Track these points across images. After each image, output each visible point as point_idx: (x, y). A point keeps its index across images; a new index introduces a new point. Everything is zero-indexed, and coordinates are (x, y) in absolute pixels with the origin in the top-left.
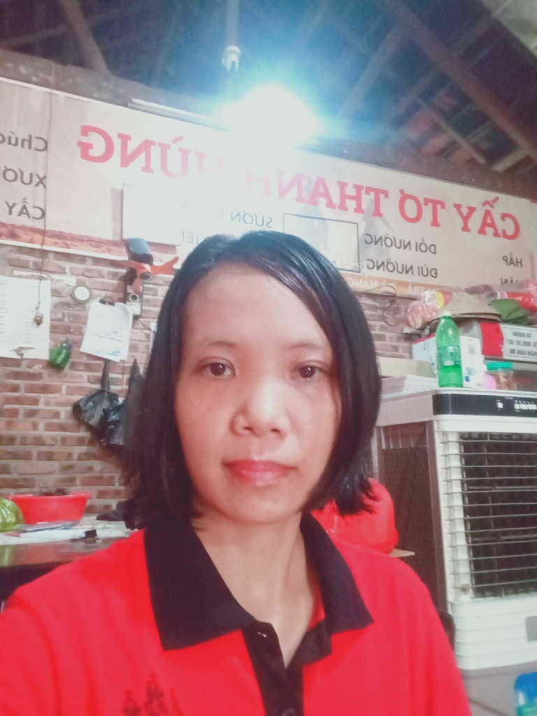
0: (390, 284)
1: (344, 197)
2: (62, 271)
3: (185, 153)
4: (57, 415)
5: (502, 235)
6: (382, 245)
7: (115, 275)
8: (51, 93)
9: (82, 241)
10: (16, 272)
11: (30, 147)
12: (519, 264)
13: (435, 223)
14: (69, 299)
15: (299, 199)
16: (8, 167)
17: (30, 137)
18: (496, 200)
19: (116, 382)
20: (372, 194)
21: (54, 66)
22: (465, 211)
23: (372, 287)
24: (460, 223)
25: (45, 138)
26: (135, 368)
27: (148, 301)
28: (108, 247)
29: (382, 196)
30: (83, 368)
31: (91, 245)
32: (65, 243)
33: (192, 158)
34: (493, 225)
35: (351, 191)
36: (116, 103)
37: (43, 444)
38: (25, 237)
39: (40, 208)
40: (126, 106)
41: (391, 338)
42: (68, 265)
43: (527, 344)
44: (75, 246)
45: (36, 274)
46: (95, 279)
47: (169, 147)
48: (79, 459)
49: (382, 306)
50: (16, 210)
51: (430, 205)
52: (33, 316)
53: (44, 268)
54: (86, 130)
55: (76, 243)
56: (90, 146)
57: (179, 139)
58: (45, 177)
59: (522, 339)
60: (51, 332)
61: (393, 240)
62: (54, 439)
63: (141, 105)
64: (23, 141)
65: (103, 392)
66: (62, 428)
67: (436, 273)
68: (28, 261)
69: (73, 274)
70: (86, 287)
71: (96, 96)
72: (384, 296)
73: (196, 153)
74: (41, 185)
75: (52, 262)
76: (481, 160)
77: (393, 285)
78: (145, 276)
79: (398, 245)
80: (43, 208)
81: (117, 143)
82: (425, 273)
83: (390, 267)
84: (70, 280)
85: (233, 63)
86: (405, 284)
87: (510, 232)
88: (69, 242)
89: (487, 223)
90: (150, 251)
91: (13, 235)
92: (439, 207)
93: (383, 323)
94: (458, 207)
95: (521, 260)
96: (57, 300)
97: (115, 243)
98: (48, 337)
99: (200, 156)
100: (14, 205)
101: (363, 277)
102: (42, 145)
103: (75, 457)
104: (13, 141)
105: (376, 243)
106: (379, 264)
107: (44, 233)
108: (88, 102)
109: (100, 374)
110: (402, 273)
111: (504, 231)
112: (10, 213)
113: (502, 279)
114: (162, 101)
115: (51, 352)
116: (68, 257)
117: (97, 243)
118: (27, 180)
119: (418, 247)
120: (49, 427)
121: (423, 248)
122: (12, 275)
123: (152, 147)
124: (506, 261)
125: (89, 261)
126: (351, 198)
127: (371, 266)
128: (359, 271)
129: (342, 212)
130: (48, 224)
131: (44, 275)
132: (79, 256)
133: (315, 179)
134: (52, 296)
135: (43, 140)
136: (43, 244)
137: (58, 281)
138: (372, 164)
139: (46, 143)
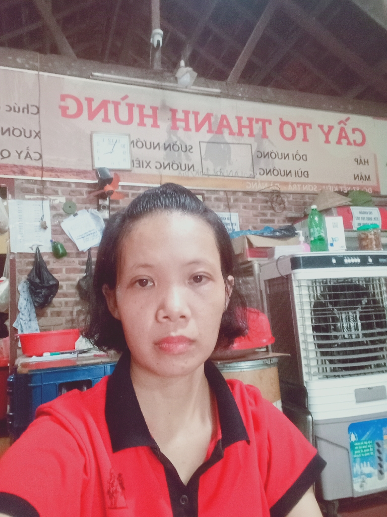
0: (276, 184)
1: (240, 127)
2: (56, 193)
3: (130, 107)
5: (353, 143)
6: (269, 157)
7: (90, 192)
8: (38, 75)
9: (67, 172)
10: (27, 197)
11: (28, 112)
12: (366, 164)
13: (305, 139)
14: (62, 211)
15: (210, 131)
16: (15, 127)
17: (28, 105)
18: (348, 119)
20: (260, 123)
21: (38, 54)
22: (326, 129)
23: (264, 188)
24: (323, 138)
25: (38, 106)
28: (84, 175)
29: (267, 124)
30: (75, 256)
31: (74, 175)
32: (56, 175)
33: (136, 112)
34: (346, 137)
35: (245, 122)
36: (82, 77)
38: (29, 172)
39: (39, 154)
40: (89, 78)
41: (279, 222)
42: (60, 189)
43: (369, 219)
44: (63, 176)
45: (39, 197)
46: (78, 197)
47: (119, 103)
48: (77, 314)
49: (271, 200)
50: (23, 155)
51: (301, 127)
52: (38, 224)
53: (45, 192)
54: (63, 98)
55: (64, 174)
56: (67, 108)
57: (126, 97)
58: (39, 132)
59: (366, 216)
60: (52, 234)
61: (277, 154)
62: (61, 303)
63: (98, 76)
64: (23, 109)
67: (308, 174)
68: (33, 189)
69: (63, 194)
71: (68, 73)
72: (273, 192)
73: (139, 106)
74: (37, 137)
75: (49, 187)
77: (279, 186)
79: (280, 157)
80: (40, 152)
81: (85, 105)
82: (300, 175)
83: (276, 173)
84: (62, 199)
86: (286, 184)
87: (359, 141)
88: (59, 174)
89: (342, 135)
91: (23, 173)
92: (307, 128)
93: (272, 211)
95: (368, 160)
96: (54, 212)
97: (88, 172)
98: (50, 237)
99: (141, 108)
100: (21, 152)
101: (257, 182)
102: (35, 110)
103: (75, 313)
104: (17, 110)
105: (265, 157)
106: (268, 171)
107: (42, 169)
108: (63, 78)
109: (86, 259)
110: (284, 175)
111: (355, 141)
112: (19, 157)
113: (354, 175)
114: (112, 72)
116: (59, 183)
117: (77, 173)
118: (28, 134)
119: (294, 157)
121: (298, 157)
122: (24, 199)
123: (108, 105)
124: (357, 161)
125: (73, 186)
126: (245, 127)
127: (262, 173)
128: (254, 177)
129: (240, 137)
130: (44, 163)
131: (44, 197)
132: (66, 182)
133: (219, 116)
134: (50, 210)
135: (36, 107)
136: (42, 177)
137: (54, 200)
138: (259, 102)
139: (38, 109)
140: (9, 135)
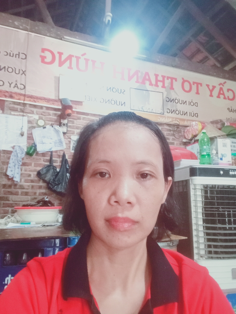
0: (177, 120)
1: (157, 81)
2: (32, 112)
3: (87, 60)
4: (30, 175)
5: (227, 99)
6: (174, 102)
7: (55, 114)
8: (28, 34)
9: (41, 99)
10: (13, 113)
11: (19, 58)
12: (235, 112)
13: (198, 93)
14: (35, 125)
15: (137, 82)
16: (9, 66)
17: (19, 53)
18: (225, 83)
19: (56, 161)
20: (170, 80)
21: (30, 21)
22: (211, 88)
23: (169, 121)
24: (209, 93)
26: (64, 156)
27: (70, 126)
28: (53, 102)
29: (174, 80)
30: (41, 155)
31: (46, 101)
32: (34, 100)
33: (90, 63)
34: (223, 94)
35: (160, 78)
36: (57, 38)
37: (24, 189)
38: (16, 97)
39: (23, 85)
40: (61, 39)
41: (177, 144)
42: (35, 110)
44: (38, 101)
45: (21, 114)
46: (47, 116)
47: (80, 58)
48: (39, 195)
49: (173, 130)
50: (13, 85)
51: (195, 85)
52: (20, 132)
53: (25, 111)
54: (43, 50)
56: (45, 57)
57: (85, 54)
58: (25, 71)
59: (235, 145)
60: (27, 139)
61: (179, 100)
62: (29, 186)
63: (68, 39)
64: (16, 55)
65: (50, 166)
66: (32, 181)
67: (197, 115)
68: (18, 108)
69: (37, 114)
70: (43, 120)
71: (48, 35)
72: (174, 125)
73: (92, 61)
74: (23, 75)
75: (28, 108)
76: (219, 65)
77: (178, 120)
78: (69, 115)
79: (181, 103)
81: (57, 56)
82: (193, 115)
83: (177, 112)
84: (36, 117)
85: (109, 21)
86: (184, 120)
87: (231, 97)
88: (35, 100)
89: (221, 93)
90: (71, 104)
91: (11, 97)
92: (199, 85)
93: (174, 137)
94: (208, 86)
95: (235, 110)
96: (30, 125)
97: (55, 101)
98: (26, 142)
99: (94, 62)
100: (12, 83)
101: (165, 117)
102: (24, 57)
103: (38, 194)
104: (12, 55)
105: (171, 101)
106: (173, 112)
107: (25, 95)
108: (44, 38)
109: (49, 158)
110: (182, 115)
111: (228, 97)
112: (10, 87)
113: (227, 118)
114: (77, 37)
115: (28, 148)
116: (35, 106)
117: (48, 100)
118: (17, 72)
119: (190, 103)
120: (26, 181)
121: (192, 104)
122: (11, 114)
123: (73, 58)
124: (229, 110)
125: (44, 108)
126: (160, 81)
127: (169, 112)
128: (163, 114)
129: (156, 87)
130: (26, 92)
131: (25, 114)
132: (40, 106)
133: (144, 73)
134: (28, 123)
135: (25, 54)
136: (24, 101)
137: (31, 117)
138: (170, 66)
139: (26, 55)
140: (5, 71)
